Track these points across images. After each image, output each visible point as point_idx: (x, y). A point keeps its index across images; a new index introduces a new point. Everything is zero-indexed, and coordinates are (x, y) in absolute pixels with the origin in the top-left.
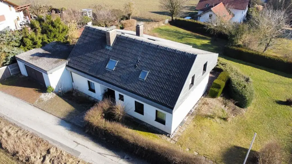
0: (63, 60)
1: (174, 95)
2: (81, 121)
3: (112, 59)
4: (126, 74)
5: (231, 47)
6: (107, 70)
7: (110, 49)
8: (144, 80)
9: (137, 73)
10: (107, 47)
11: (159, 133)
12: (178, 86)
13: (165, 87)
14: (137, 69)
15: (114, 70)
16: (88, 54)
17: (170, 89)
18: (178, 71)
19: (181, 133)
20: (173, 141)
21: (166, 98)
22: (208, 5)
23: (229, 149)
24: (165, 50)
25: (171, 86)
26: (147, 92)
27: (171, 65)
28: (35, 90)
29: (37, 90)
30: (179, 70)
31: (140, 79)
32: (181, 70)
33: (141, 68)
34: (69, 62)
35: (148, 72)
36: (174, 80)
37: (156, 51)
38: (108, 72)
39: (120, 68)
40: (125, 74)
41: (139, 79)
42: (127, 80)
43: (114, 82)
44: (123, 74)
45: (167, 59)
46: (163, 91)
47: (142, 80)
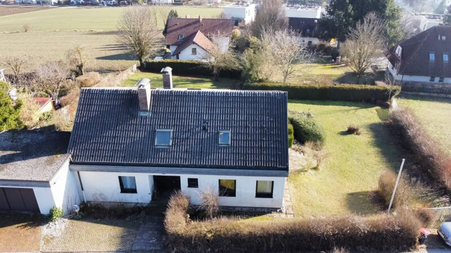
0: (59, 156)
1: (281, 152)
2: (151, 241)
3: (160, 128)
4: (194, 144)
5: (252, 84)
6: (158, 147)
7: (149, 114)
8: (229, 145)
9: (212, 138)
10: (142, 114)
11: (265, 212)
12: (281, 138)
13: (264, 144)
14: (210, 133)
15: (171, 144)
16: (109, 133)
17: (272, 146)
18: (272, 120)
19: (290, 201)
20: (290, 215)
21: (271, 158)
22: (182, 36)
23: (346, 200)
24: (240, 97)
25: (271, 141)
26: (241, 160)
27: (257, 113)
28: (20, 227)
29: (26, 226)
30: (272, 117)
31: (223, 146)
32: (274, 117)
33: (215, 130)
34: (73, 156)
35: (230, 132)
36: (272, 132)
37: (228, 101)
38: (161, 150)
39: (180, 138)
40: (193, 146)
41: (220, 146)
42: (200, 153)
43: (180, 162)
44: (191, 146)
45: (249, 108)
46: (264, 151)
47: (226, 146)
